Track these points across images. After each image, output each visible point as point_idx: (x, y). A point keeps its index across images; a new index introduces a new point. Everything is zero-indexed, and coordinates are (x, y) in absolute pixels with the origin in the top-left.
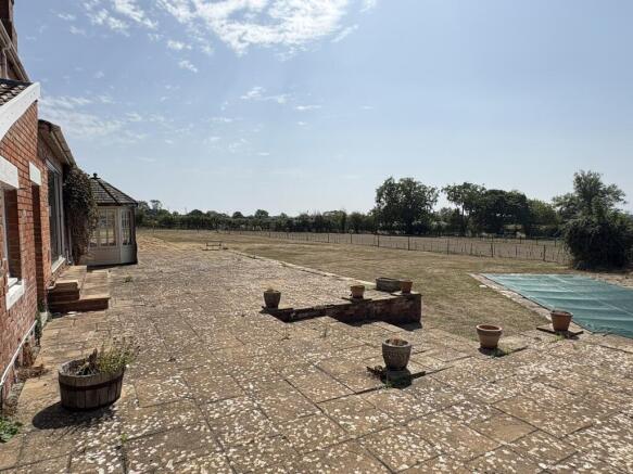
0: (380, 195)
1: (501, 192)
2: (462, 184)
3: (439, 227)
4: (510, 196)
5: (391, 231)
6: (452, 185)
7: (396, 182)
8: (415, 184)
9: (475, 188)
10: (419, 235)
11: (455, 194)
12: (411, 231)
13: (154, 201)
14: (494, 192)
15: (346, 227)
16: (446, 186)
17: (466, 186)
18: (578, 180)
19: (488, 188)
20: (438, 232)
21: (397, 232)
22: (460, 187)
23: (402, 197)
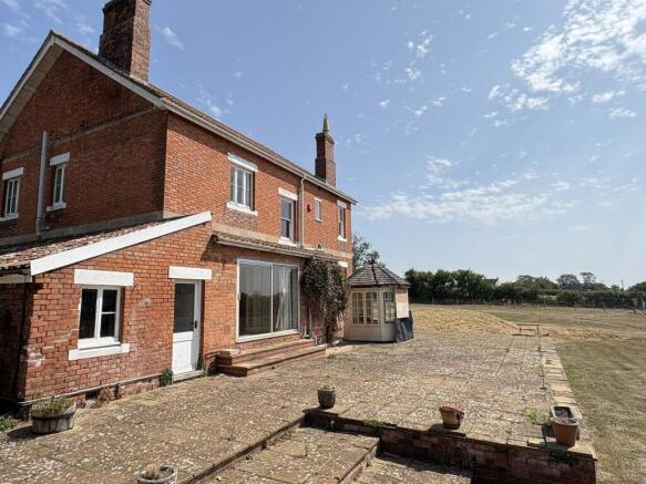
13: (584, 274)
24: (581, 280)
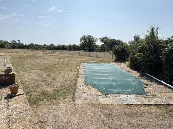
0: (81, 40)
1: (115, 40)
2: (104, 37)
3: (98, 49)
4: (117, 41)
5: (84, 50)
6: (102, 37)
7: (86, 36)
8: (91, 37)
9: (108, 38)
10: (92, 51)
11: (102, 40)
12: (90, 50)
14: (112, 40)
15: (71, 49)
16: (100, 38)
17: (105, 38)
18: (135, 37)
19: (111, 39)
20: (97, 50)
21: (86, 50)
22: (104, 38)
23: (87, 40)
24: (17, 42)
